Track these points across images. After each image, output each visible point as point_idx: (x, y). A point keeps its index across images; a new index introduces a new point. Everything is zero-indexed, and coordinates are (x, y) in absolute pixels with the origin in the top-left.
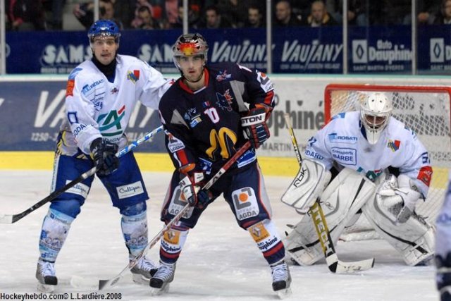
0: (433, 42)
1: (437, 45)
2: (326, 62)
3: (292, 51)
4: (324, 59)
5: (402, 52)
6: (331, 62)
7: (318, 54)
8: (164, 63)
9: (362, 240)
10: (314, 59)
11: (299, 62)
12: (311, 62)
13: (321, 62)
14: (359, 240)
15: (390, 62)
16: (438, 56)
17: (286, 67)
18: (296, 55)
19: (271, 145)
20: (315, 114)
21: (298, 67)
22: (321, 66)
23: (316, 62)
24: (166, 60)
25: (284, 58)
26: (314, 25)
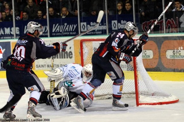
0: (113, 22)
1: (114, 23)
2: (70, 31)
3: (56, 28)
4: (69, 31)
5: (101, 26)
6: (72, 31)
7: (67, 29)
8: (5, 35)
9: (97, 100)
10: (65, 31)
11: (59, 32)
12: (64, 32)
13: (68, 32)
14: (96, 100)
15: (96, 31)
16: (115, 28)
17: (54, 34)
18: (58, 29)
19: (51, 65)
20: (68, 52)
21: (59, 34)
22: (68, 33)
23: (66, 32)
24: (6, 34)
25: (53, 31)
26: (63, 17)
